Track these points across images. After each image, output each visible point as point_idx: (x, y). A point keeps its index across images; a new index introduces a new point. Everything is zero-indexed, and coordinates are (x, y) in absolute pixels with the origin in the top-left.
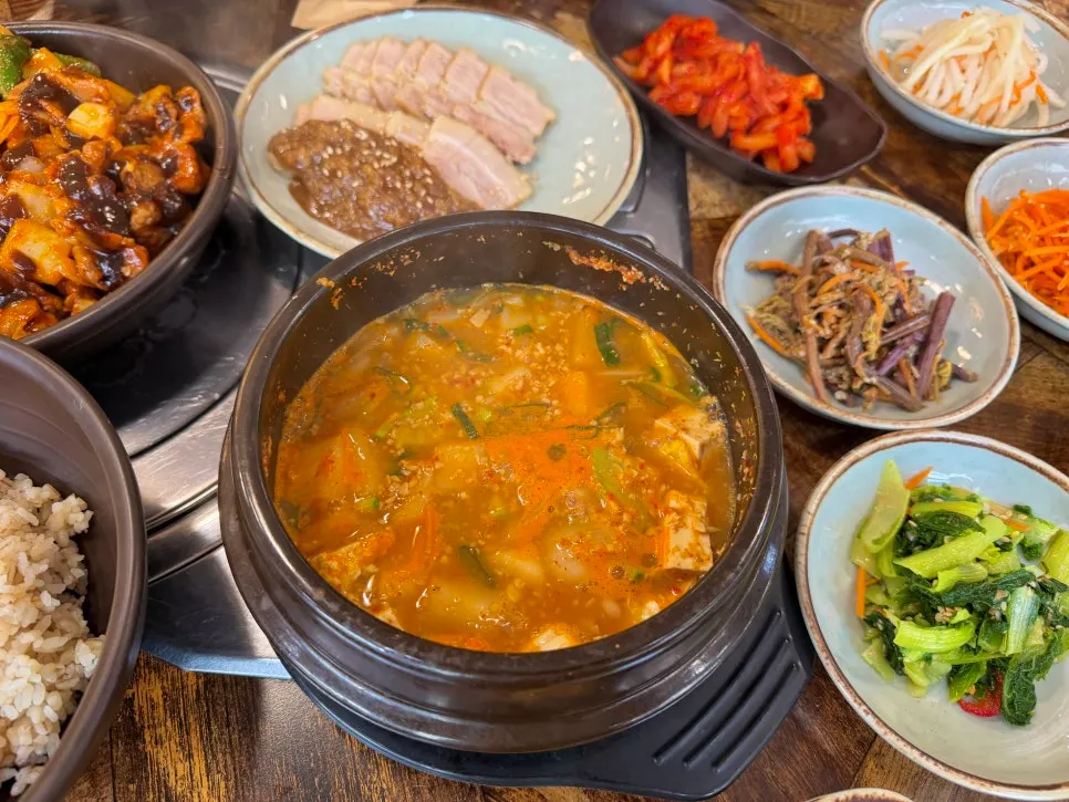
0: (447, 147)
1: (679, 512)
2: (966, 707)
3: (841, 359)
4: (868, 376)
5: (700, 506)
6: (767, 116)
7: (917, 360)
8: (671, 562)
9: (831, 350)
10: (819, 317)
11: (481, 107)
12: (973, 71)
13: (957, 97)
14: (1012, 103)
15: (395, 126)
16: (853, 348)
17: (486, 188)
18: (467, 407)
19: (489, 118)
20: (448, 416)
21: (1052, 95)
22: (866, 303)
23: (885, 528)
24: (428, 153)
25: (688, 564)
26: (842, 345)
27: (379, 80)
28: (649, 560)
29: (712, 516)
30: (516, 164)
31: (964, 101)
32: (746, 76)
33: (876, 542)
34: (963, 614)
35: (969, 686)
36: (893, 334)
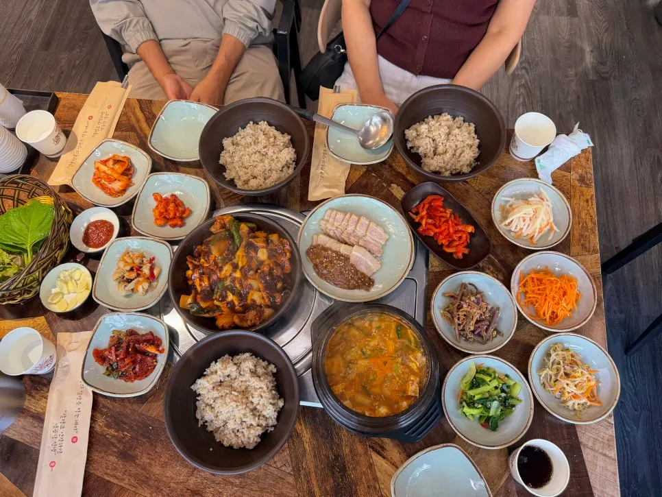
0: (357, 257)
1: (413, 381)
2: (482, 425)
3: (463, 330)
4: (470, 335)
5: (418, 380)
6: (454, 240)
7: (487, 330)
8: (409, 394)
9: (461, 327)
10: (459, 319)
11: (367, 238)
12: (527, 221)
13: (521, 229)
14: (539, 232)
15: (343, 249)
16: (467, 328)
17: (368, 267)
18: (364, 350)
19: (369, 242)
20: (360, 352)
21: (555, 228)
22: (471, 317)
23: (469, 379)
24: (352, 260)
25: (413, 394)
26: (464, 326)
27: (337, 228)
28: (405, 392)
29: (420, 382)
30: (376, 257)
31: (523, 231)
32: (448, 229)
33: (466, 383)
34: (480, 406)
35: (483, 421)
36: (477, 325)
